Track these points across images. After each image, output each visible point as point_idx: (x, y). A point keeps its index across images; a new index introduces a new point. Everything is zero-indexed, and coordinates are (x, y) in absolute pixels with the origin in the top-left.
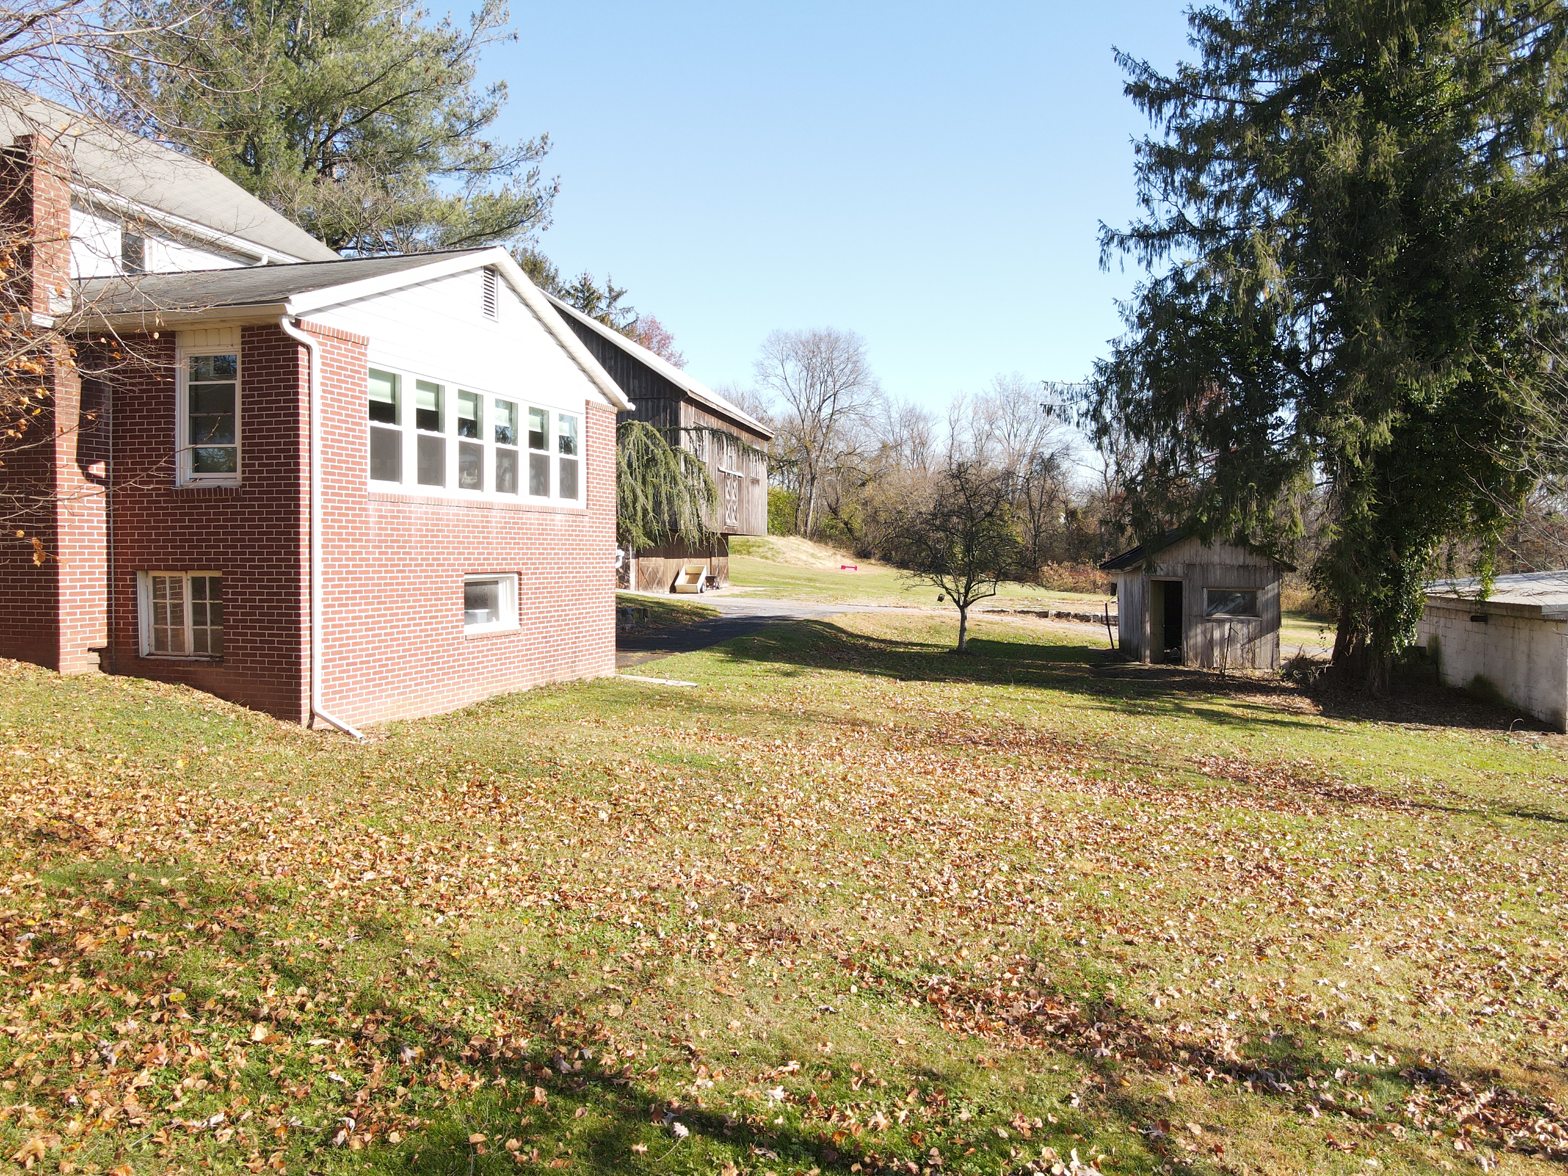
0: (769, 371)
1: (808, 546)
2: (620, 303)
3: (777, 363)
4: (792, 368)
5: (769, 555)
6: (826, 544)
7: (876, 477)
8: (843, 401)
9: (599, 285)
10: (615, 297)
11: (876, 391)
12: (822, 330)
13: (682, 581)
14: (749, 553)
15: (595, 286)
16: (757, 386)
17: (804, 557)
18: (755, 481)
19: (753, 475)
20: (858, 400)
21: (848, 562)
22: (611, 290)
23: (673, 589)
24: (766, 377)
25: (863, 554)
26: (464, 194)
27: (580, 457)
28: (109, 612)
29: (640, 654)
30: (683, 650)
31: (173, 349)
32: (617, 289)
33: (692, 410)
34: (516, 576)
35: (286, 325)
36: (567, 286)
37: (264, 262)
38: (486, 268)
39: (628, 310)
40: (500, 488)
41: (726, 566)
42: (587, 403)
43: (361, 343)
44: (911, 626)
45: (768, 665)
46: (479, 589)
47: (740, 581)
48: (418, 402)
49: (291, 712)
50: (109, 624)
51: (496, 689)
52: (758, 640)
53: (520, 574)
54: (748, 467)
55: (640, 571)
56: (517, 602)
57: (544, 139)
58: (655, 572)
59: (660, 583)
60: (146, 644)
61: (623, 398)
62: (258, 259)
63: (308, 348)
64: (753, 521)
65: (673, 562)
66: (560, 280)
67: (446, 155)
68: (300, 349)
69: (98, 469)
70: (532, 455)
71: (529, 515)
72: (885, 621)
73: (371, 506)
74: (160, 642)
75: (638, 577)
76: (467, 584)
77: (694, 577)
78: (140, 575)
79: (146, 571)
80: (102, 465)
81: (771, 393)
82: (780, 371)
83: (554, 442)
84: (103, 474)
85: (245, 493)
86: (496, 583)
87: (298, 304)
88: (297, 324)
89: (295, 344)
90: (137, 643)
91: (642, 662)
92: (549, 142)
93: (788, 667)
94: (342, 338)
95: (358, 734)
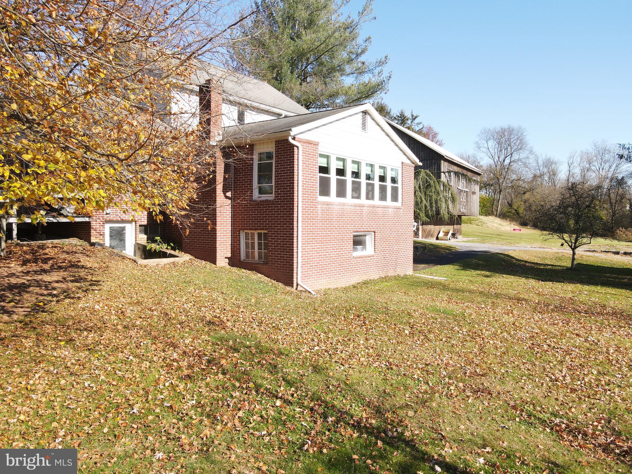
0: (481, 145)
1: (498, 220)
2: (416, 121)
3: (485, 142)
4: (492, 143)
5: (480, 224)
6: (506, 219)
7: (531, 190)
8: (515, 157)
9: (408, 114)
10: (414, 118)
11: (531, 152)
12: (505, 126)
13: (441, 235)
14: (471, 223)
15: (406, 114)
16: (475, 152)
17: (496, 225)
18: (474, 193)
19: (473, 190)
20: (522, 155)
21: (517, 227)
22: (412, 116)
23: (437, 238)
24: (479, 148)
25: (524, 224)
26: (355, 82)
27: (399, 185)
28: (231, 244)
29: (423, 265)
30: (441, 265)
31: (253, 150)
32: (415, 115)
33: (446, 164)
34: (373, 233)
35: (290, 139)
36: (395, 116)
37: (283, 116)
38: (363, 112)
39: (420, 123)
40: (367, 198)
41: (460, 229)
42: (402, 163)
43: (316, 144)
44: (547, 257)
45: (479, 272)
46: (358, 238)
47: (467, 235)
48: (337, 166)
49: (290, 283)
50: (232, 249)
51: (365, 278)
52: (474, 261)
53: (375, 232)
54: (471, 187)
55: (423, 231)
56: (373, 243)
57: (386, 57)
58: (430, 231)
59: (432, 236)
60: (243, 256)
61: (417, 160)
62: (281, 115)
63: (298, 147)
64: (473, 210)
65: (437, 227)
66: (392, 113)
67: (348, 68)
68: (295, 148)
69: (229, 194)
70: (380, 185)
71: (378, 209)
72: (534, 254)
73: (319, 206)
74: (247, 256)
75: (422, 233)
76: (354, 236)
77: (446, 233)
78: (241, 232)
79: (243, 230)
80: (230, 193)
81: (482, 155)
82: (486, 145)
83: (389, 179)
84: (230, 196)
85: (276, 202)
86: (365, 236)
87: (295, 131)
88: (294, 139)
89: (293, 146)
90: (240, 256)
91: (424, 269)
92: (388, 58)
93: (488, 273)
94: (309, 143)
95: (313, 293)
